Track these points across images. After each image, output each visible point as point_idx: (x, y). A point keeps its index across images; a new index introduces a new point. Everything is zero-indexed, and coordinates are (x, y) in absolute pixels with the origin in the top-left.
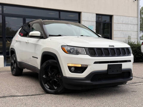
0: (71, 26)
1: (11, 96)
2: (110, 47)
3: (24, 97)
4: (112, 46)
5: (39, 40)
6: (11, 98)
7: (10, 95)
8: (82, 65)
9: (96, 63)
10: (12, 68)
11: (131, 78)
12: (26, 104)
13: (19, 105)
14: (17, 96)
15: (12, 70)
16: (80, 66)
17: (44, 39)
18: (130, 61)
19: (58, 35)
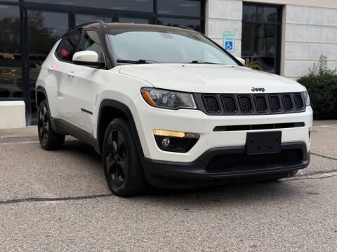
0: (172, 37)
1: (32, 199)
2: (255, 92)
3: (59, 202)
4: (260, 89)
5: (95, 71)
6: (30, 204)
7: (30, 197)
8: (186, 134)
9: (218, 129)
10: (41, 131)
11: (305, 163)
12: (60, 219)
13: (44, 220)
14: (44, 199)
15: (41, 136)
16: (182, 135)
17: (107, 69)
18: (302, 124)
19: (138, 60)
